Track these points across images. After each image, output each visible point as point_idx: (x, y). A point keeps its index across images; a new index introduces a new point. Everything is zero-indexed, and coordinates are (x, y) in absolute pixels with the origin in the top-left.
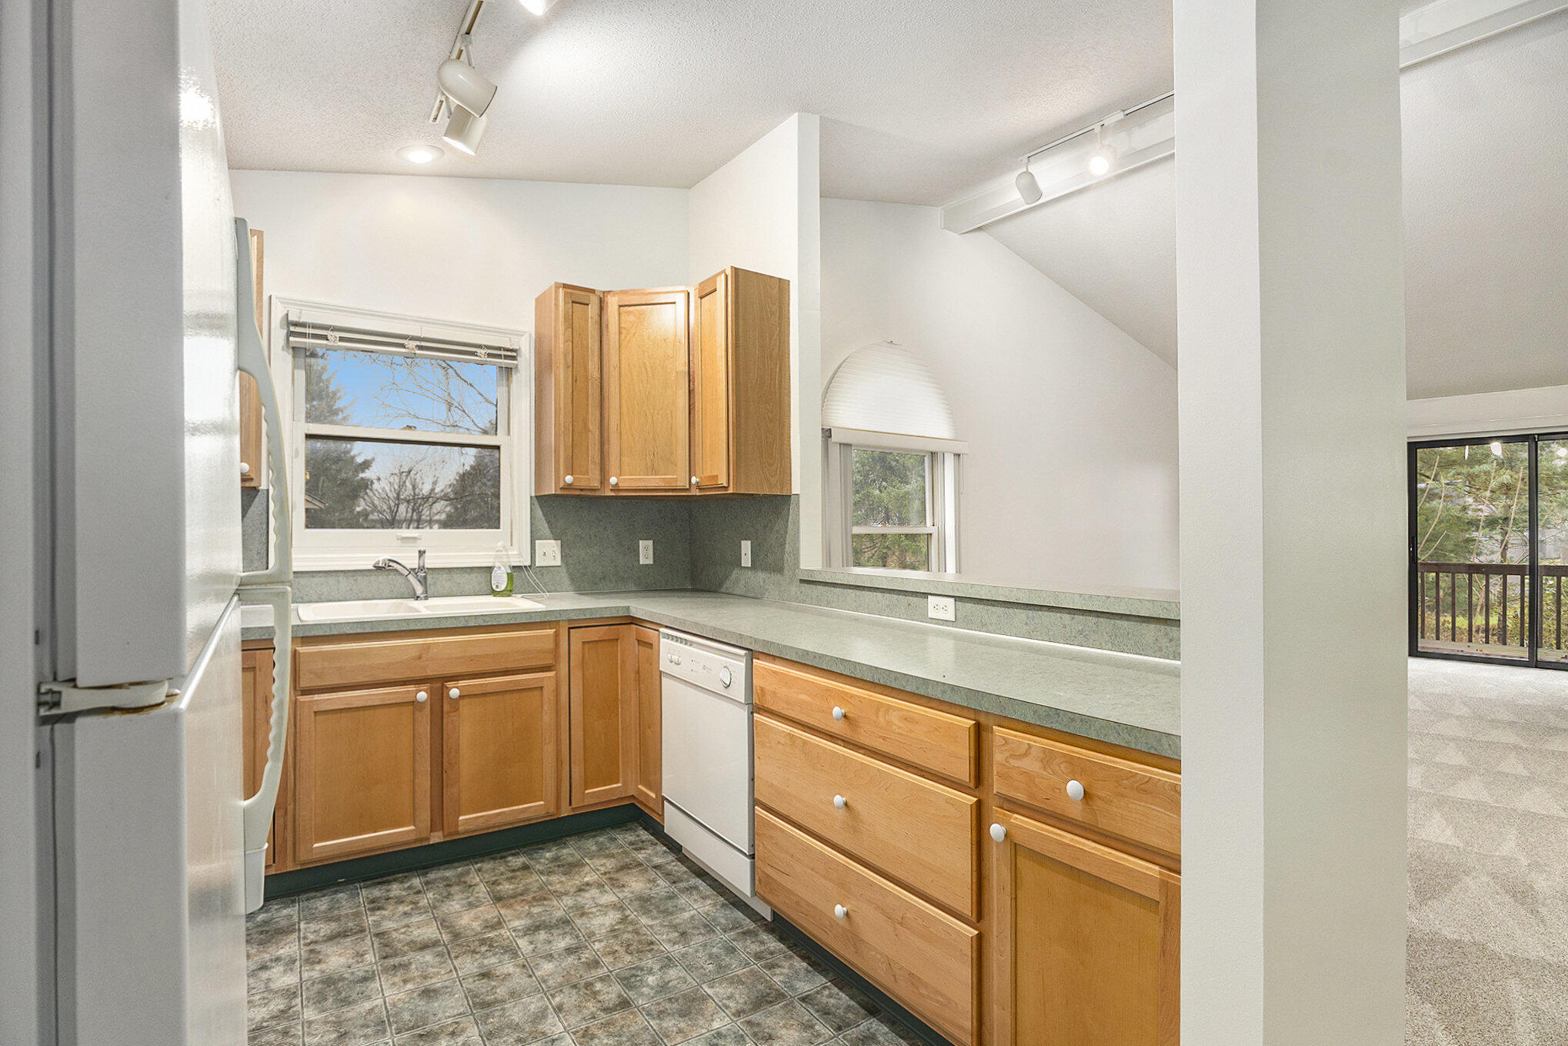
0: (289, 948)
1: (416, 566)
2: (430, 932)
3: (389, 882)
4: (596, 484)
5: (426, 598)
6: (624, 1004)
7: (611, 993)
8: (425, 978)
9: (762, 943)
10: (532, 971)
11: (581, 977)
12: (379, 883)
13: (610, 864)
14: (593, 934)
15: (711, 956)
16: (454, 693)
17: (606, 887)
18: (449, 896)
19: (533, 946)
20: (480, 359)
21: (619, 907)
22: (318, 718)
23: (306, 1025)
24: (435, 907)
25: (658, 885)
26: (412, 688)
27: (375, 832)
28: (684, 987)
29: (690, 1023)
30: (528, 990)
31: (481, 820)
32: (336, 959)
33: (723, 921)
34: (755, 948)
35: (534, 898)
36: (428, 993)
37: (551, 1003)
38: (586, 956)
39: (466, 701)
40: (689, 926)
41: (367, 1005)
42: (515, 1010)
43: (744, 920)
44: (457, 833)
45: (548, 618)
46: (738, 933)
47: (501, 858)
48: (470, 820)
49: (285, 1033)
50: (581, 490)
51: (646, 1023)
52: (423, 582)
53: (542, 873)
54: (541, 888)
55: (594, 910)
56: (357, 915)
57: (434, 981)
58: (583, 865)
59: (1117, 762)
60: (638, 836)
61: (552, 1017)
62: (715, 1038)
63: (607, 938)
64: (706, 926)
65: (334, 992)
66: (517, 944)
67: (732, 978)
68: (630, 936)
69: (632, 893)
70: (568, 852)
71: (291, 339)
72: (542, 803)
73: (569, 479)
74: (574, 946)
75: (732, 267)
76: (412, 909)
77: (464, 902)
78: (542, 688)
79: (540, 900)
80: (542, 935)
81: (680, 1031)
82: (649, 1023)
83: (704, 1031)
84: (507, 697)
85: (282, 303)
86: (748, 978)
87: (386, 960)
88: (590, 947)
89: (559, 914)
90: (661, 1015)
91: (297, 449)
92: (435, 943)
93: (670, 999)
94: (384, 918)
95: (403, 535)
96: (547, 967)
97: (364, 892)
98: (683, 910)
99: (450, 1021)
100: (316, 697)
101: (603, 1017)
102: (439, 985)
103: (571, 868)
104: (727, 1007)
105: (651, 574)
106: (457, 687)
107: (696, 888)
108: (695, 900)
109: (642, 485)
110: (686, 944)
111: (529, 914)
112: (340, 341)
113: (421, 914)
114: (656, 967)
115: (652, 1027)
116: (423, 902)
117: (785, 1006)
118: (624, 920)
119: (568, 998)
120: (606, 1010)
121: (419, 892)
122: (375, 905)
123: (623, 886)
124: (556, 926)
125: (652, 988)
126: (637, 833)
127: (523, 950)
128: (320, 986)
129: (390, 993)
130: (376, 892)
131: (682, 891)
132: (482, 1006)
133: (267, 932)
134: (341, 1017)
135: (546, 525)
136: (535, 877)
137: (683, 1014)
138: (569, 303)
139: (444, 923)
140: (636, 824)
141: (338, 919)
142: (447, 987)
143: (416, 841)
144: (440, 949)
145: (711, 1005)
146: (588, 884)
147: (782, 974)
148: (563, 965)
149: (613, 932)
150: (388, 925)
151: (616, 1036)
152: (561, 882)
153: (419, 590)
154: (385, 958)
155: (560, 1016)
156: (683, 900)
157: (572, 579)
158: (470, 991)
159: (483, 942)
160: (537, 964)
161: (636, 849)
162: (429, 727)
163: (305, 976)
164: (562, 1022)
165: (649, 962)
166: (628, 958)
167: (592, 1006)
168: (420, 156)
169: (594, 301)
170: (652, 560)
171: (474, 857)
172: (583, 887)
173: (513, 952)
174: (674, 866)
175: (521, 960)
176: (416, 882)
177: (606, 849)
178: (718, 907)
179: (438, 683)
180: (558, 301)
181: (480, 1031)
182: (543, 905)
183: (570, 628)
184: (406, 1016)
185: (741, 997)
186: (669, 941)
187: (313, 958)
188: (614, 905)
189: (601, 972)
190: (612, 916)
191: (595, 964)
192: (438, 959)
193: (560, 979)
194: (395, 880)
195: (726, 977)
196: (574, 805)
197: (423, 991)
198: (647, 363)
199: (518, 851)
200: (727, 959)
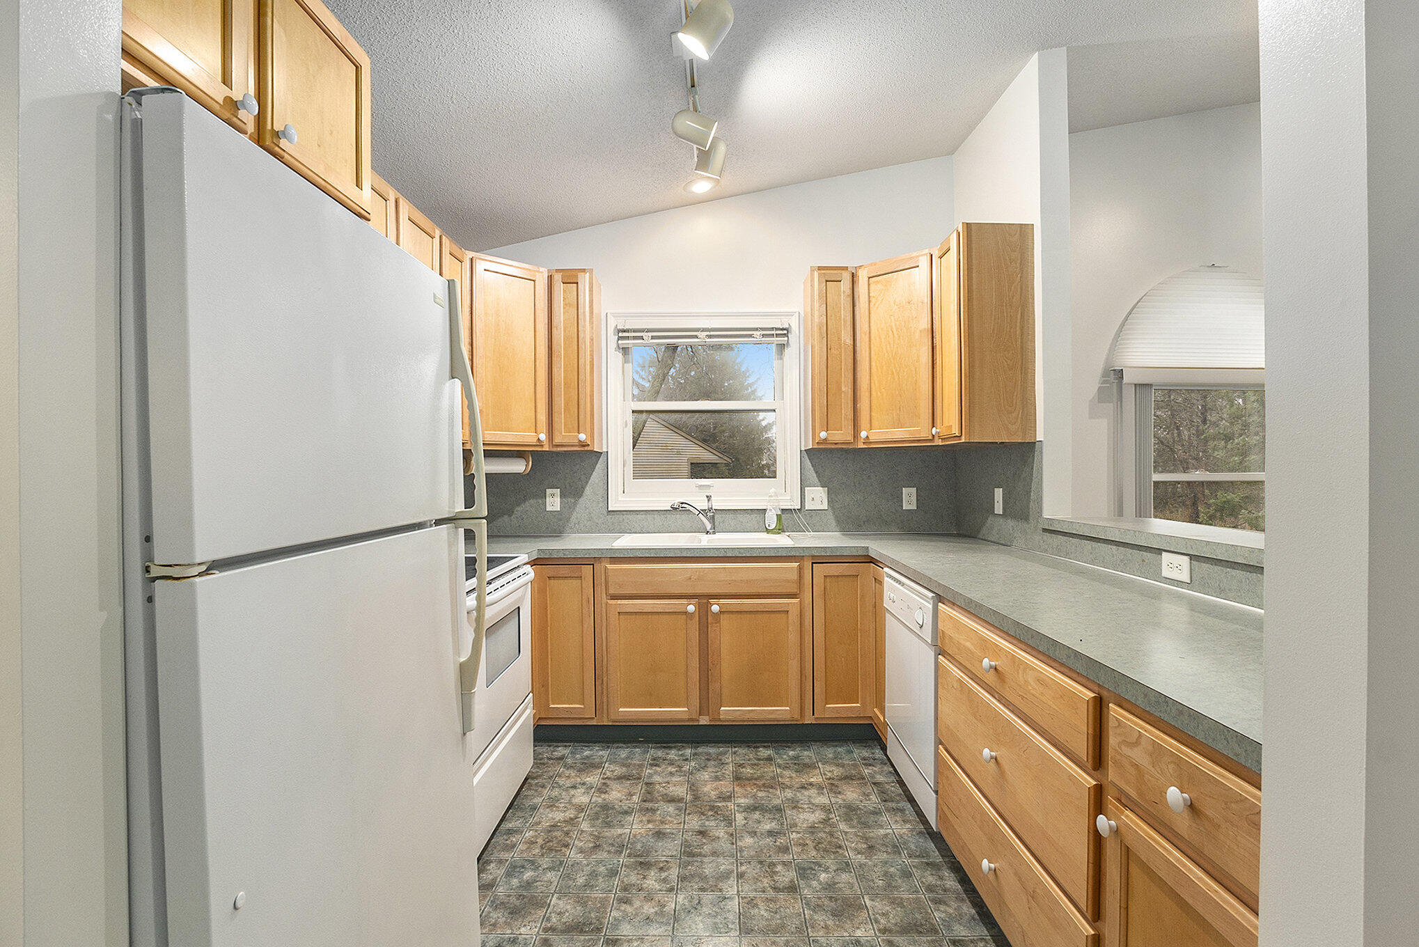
0: (593, 779)
1: (707, 508)
2: (680, 791)
3: (670, 748)
4: (850, 438)
5: (714, 533)
6: (792, 889)
7: (786, 876)
8: (662, 822)
9: (941, 878)
10: (736, 841)
11: (770, 856)
12: (664, 747)
13: (837, 771)
14: (796, 825)
15: (886, 874)
16: (715, 608)
17: (825, 789)
18: (704, 768)
19: (746, 822)
20: (756, 340)
21: (826, 809)
22: (621, 617)
23: (580, 832)
24: (692, 773)
25: (869, 800)
26: (685, 601)
27: (660, 708)
28: (848, 892)
29: (837, 923)
30: (726, 854)
31: (738, 713)
32: (616, 794)
33: (913, 847)
34: (931, 879)
35: (764, 785)
36: (659, 835)
37: (737, 869)
38: (781, 841)
39: (726, 616)
40: (879, 841)
41: (620, 831)
42: (710, 865)
43: (933, 852)
44: (720, 720)
45: (793, 554)
46: (922, 862)
47: (754, 748)
48: (730, 712)
49: (567, 834)
50: (836, 444)
51: (801, 910)
52: (712, 519)
53: (780, 766)
54: (773, 778)
55: (806, 806)
56: (641, 766)
57: (667, 826)
58: (815, 768)
59: (1228, 778)
60: (873, 753)
61: (732, 881)
62: (852, 943)
63: (805, 832)
64: (895, 846)
65: (606, 814)
66: (735, 817)
67: (895, 899)
68: (824, 835)
69: (844, 800)
70: (808, 754)
71: (620, 342)
72: (788, 708)
73: (823, 435)
74: (775, 831)
75: (963, 223)
76: (677, 771)
77: (713, 774)
78: (788, 611)
79: (768, 787)
80: (757, 815)
81: (826, 927)
82: (804, 911)
83: (845, 934)
84: (760, 616)
85: (614, 316)
86: (910, 904)
87: (644, 803)
88: (787, 835)
89: (777, 802)
90: (817, 908)
91: (626, 421)
92: (680, 800)
93: (831, 898)
94: (656, 772)
95: (700, 484)
96: (749, 841)
97: (652, 751)
98: (882, 827)
99: (664, 859)
100: (619, 602)
101: (771, 893)
102: (668, 830)
103: (803, 767)
104: (877, 921)
105: (915, 519)
106: (718, 604)
107: (902, 811)
108: (896, 821)
109: (889, 437)
110: (869, 857)
111: (754, 796)
112: (652, 339)
113: (680, 776)
114: (833, 867)
115: (805, 915)
116: (686, 768)
117: (933, 941)
118: (826, 821)
119: (750, 870)
120: (775, 889)
121: (687, 760)
122: (655, 762)
123: (840, 793)
124: (770, 811)
125: (820, 883)
126: (873, 751)
127: (737, 823)
128: (598, 809)
129: (636, 827)
130: (660, 753)
131: (888, 810)
132: (689, 853)
133: (586, 764)
134: (601, 833)
135: (815, 475)
136: (773, 768)
137: (836, 914)
138: (823, 282)
139: (693, 788)
140: (876, 743)
141: (628, 766)
142: (673, 834)
143: (689, 720)
144: (681, 805)
145: (864, 914)
146: (811, 784)
147: (945, 912)
148: (760, 843)
149: (812, 829)
150: (657, 778)
151: (773, 912)
152: (791, 777)
153: (709, 526)
154: (645, 801)
155: (740, 881)
156: (885, 818)
157: (838, 521)
158: (686, 841)
159: (712, 808)
160: (742, 837)
161: (865, 765)
162: (698, 633)
163: (594, 800)
164: (738, 887)
165: (830, 862)
166: (814, 853)
167: (766, 882)
168: (702, 187)
169: (846, 277)
170: (915, 505)
171: (735, 742)
172: (806, 786)
173: (729, 821)
174: (892, 787)
175: (731, 830)
176: (688, 752)
177: (841, 758)
178: (914, 833)
179: (704, 599)
180: (814, 282)
181: (679, 873)
182: (768, 791)
183: (813, 563)
184: (639, 846)
185: (895, 916)
186: (856, 849)
187: (603, 789)
188: (824, 807)
189: (787, 858)
190: (817, 815)
191: (785, 849)
192: (677, 812)
193: (753, 853)
194: (675, 747)
195: (891, 896)
196: (816, 716)
197: (656, 832)
198: (894, 327)
199: (770, 744)
200: (899, 881)
